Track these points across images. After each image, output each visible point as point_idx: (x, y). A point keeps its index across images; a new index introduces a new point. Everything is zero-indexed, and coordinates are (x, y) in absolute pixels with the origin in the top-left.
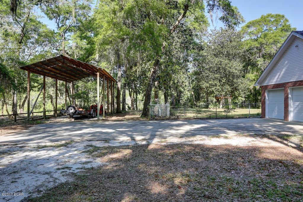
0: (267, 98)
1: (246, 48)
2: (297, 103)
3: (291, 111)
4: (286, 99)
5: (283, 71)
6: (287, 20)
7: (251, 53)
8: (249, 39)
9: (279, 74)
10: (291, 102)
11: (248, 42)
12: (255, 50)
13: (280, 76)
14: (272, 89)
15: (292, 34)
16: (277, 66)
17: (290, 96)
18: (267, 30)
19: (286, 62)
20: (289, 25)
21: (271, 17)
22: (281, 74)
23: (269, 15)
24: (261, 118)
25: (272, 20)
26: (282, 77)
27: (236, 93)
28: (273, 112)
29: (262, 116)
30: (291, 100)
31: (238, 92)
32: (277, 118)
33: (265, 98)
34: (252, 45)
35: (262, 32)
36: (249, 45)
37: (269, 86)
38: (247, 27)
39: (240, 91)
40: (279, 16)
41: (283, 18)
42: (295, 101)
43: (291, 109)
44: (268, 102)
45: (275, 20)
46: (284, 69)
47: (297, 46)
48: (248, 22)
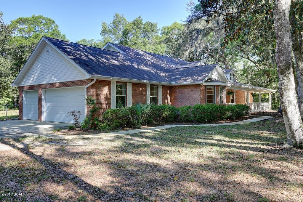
0: (24, 99)
1: (17, 45)
2: (48, 104)
3: (44, 111)
4: (40, 100)
5: (37, 73)
6: (57, 26)
7: (23, 52)
8: (20, 36)
9: (33, 75)
10: (44, 103)
11: (19, 39)
12: (27, 49)
13: (35, 78)
14: (28, 90)
15: (43, 39)
16: (33, 68)
17: (43, 97)
18: (38, 31)
19: (39, 65)
20: (59, 31)
21: (43, 19)
22: (36, 76)
23: (40, 17)
24: (18, 119)
25: (44, 22)
26: (36, 79)
27: (4, 93)
28: (29, 113)
29: (19, 118)
30: (43, 101)
31: (6, 91)
32: (33, 119)
33: (22, 99)
34: (22, 43)
35: (34, 32)
36: (19, 42)
37: (26, 87)
38: (17, 22)
39: (10, 90)
40: (50, 20)
41: (53, 23)
42: (47, 102)
43: (44, 109)
44: (26, 103)
45: (46, 23)
46: (38, 72)
47: (47, 51)
48: (19, 18)
